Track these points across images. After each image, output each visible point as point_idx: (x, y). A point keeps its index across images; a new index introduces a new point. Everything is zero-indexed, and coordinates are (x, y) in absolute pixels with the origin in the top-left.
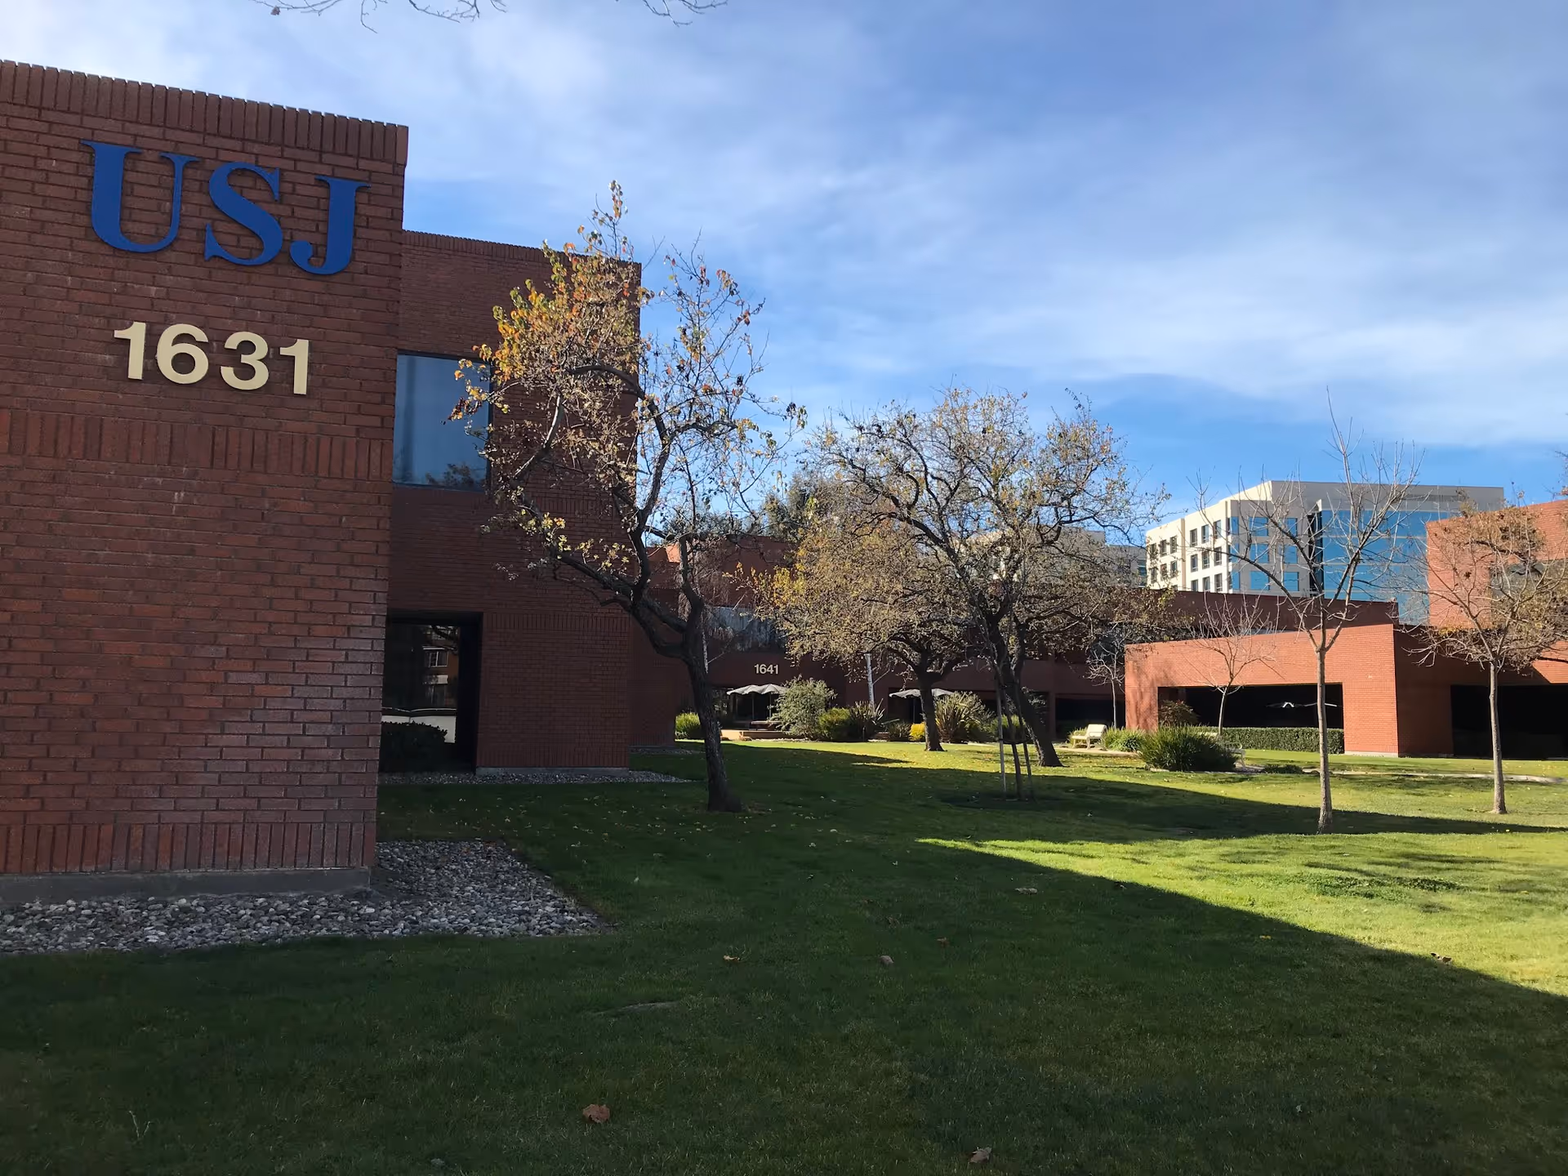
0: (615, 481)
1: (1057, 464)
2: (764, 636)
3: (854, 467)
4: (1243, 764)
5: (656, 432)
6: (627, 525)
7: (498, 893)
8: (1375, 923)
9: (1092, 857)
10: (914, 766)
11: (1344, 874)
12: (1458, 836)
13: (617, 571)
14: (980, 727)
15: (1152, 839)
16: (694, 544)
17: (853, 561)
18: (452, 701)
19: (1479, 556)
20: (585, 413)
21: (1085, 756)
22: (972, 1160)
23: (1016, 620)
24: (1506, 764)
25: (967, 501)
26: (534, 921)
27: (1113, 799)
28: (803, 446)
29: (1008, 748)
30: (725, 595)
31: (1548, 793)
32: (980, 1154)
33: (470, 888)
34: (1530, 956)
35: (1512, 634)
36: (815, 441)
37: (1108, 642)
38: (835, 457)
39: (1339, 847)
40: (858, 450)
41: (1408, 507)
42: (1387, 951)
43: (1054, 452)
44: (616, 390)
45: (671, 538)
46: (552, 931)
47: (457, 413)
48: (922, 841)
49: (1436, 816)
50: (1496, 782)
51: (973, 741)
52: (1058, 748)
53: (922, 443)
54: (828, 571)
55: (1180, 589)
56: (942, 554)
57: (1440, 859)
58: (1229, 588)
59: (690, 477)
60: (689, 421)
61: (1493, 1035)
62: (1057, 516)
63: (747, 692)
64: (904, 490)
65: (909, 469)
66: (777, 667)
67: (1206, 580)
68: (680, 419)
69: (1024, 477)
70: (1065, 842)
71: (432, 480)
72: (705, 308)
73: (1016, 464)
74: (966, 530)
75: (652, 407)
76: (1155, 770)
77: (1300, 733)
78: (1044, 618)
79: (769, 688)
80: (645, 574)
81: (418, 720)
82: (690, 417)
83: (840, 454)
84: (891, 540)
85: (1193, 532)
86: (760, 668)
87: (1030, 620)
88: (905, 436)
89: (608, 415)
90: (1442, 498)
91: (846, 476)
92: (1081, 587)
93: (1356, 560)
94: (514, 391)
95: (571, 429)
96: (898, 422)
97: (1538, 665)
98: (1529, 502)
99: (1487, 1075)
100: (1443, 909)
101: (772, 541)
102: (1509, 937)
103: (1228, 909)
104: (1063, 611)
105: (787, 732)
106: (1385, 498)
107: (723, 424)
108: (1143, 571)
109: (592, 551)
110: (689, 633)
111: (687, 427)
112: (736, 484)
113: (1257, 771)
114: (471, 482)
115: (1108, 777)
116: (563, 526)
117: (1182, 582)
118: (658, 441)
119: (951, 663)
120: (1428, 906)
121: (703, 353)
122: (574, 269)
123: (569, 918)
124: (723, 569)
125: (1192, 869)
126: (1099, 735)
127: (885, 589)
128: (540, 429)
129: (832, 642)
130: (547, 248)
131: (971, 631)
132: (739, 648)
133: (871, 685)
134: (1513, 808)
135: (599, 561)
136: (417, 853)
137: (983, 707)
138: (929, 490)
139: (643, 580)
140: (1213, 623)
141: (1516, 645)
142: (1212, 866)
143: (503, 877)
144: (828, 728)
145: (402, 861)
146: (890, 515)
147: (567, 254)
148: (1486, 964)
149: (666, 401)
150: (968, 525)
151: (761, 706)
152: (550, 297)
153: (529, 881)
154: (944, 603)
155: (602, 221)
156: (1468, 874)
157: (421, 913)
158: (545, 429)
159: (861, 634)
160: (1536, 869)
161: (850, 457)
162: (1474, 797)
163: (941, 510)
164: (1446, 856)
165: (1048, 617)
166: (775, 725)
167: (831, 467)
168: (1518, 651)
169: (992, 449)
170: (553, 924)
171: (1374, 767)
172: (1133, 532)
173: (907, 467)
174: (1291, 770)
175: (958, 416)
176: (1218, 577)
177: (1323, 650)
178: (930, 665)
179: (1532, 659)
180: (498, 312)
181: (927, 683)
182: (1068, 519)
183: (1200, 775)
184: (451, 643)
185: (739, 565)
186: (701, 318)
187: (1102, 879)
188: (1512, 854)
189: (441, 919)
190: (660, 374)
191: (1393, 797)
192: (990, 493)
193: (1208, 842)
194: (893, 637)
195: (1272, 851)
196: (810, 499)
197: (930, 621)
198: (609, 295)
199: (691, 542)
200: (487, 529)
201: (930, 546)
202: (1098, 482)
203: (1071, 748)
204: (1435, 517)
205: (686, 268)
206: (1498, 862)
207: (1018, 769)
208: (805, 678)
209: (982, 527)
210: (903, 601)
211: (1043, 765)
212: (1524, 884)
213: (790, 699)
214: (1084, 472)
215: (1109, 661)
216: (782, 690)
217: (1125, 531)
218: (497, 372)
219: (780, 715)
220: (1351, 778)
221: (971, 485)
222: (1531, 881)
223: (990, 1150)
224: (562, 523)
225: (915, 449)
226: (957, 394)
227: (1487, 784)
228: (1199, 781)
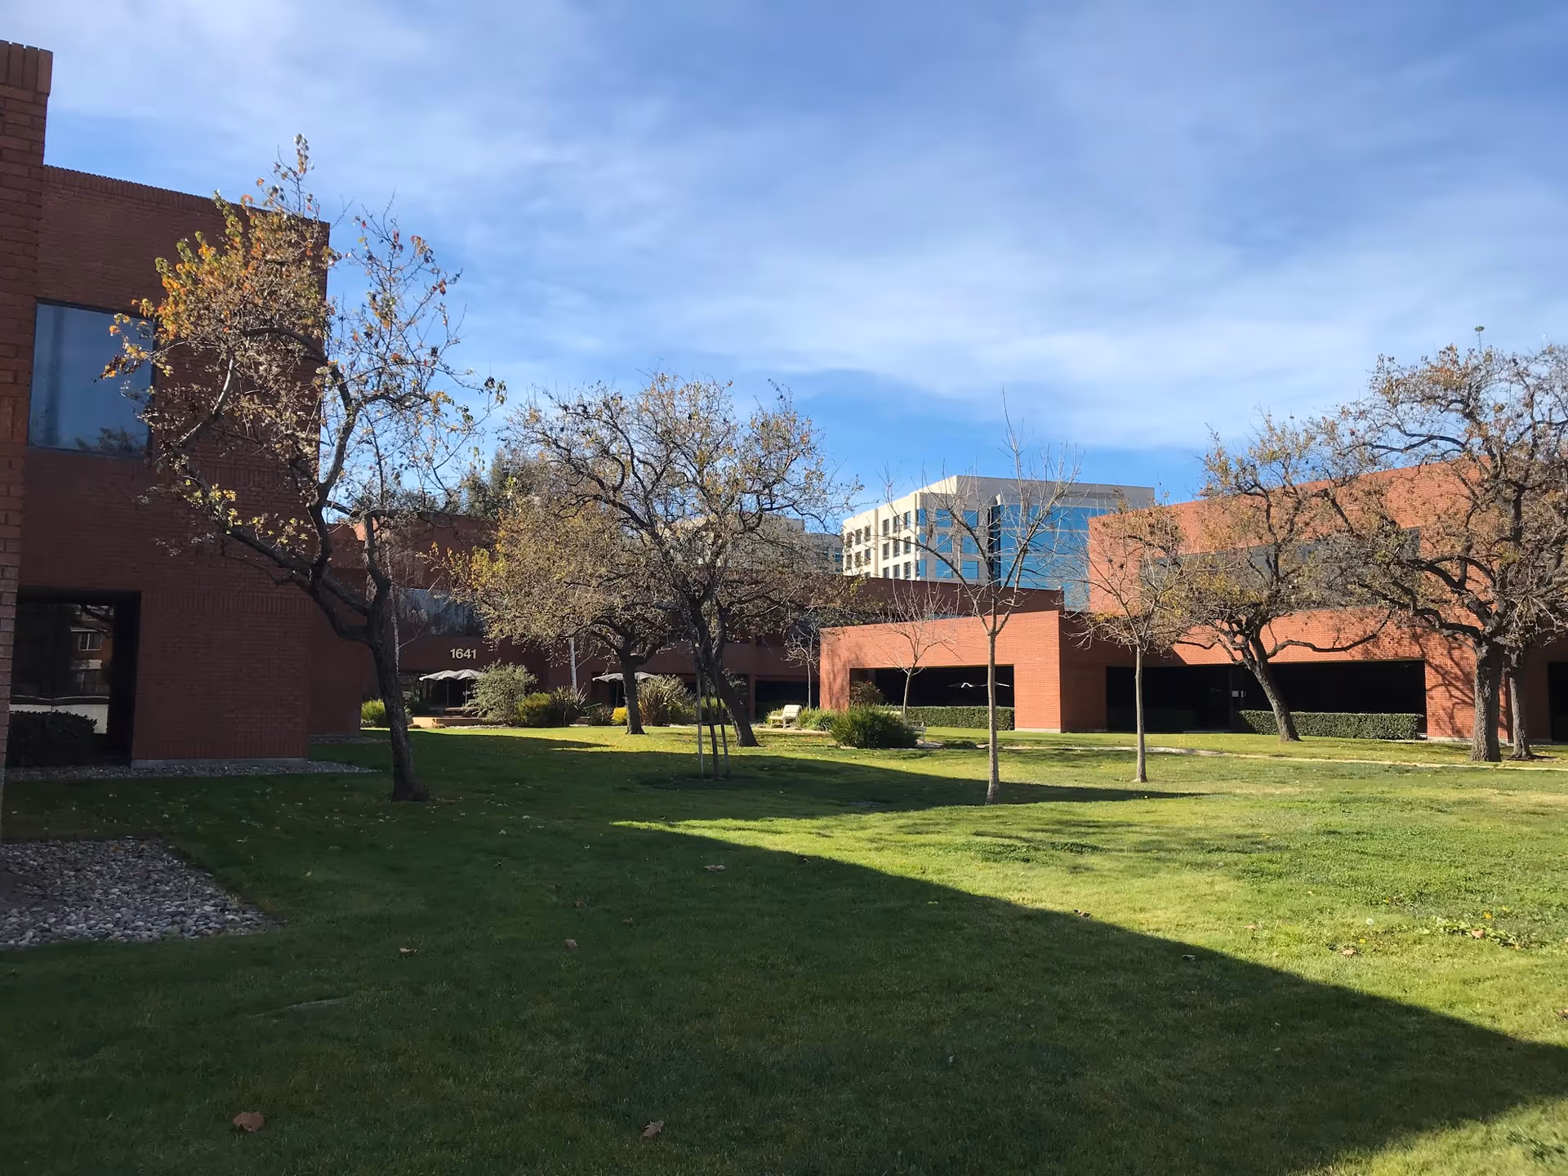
0: (293, 451)
1: (760, 453)
2: (461, 620)
3: (559, 447)
4: (923, 740)
5: (340, 401)
6: (306, 499)
7: (149, 894)
8: (1029, 885)
9: (780, 833)
10: (615, 749)
11: (1007, 842)
12: (1104, 803)
13: (294, 549)
14: (682, 709)
15: (836, 813)
16: (382, 521)
17: (557, 543)
18: (107, 688)
19: (1130, 549)
20: (260, 377)
21: (780, 736)
22: (645, 1135)
23: (718, 603)
24: (1148, 737)
25: (674, 487)
26: (190, 922)
27: (803, 776)
28: (505, 423)
29: (706, 729)
30: (419, 576)
31: (1181, 763)
32: (652, 1129)
33: (114, 890)
34: (1156, 908)
35: (1156, 620)
36: (517, 419)
37: (804, 625)
38: (539, 436)
39: (1004, 816)
40: (562, 430)
41: (1071, 503)
42: (1038, 910)
43: (757, 440)
44: (296, 355)
45: (355, 515)
46: (210, 932)
47: (109, 371)
48: (616, 823)
49: (1089, 785)
50: (1139, 754)
51: (674, 723)
52: (755, 728)
53: (629, 426)
54: (529, 552)
55: (872, 576)
56: (647, 537)
57: (1089, 824)
58: (917, 575)
59: (378, 450)
60: (378, 390)
61: (1120, 982)
62: (759, 504)
63: (441, 678)
64: (610, 473)
65: (615, 451)
66: (474, 651)
67: (896, 568)
68: (367, 388)
69: (728, 464)
70: (756, 819)
71: (81, 444)
72: (398, 274)
73: (720, 451)
74: (672, 515)
75: (335, 373)
76: (845, 748)
77: (977, 711)
78: (745, 602)
79: (465, 674)
80: (326, 552)
81: (62, 709)
82: (378, 387)
83: (544, 433)
84: (597, 524)
85: (886, 522)
86: (457, 653)
87: (731, 604)
88: (612, 418)
89: (287, 381)
90: (1101, 496)
91: (551, 456)
92: (780, 572)
93: (1025, 551)
94: (179, 352)
95: (245, 396)
96: (604, 404)
97: (1177, 648)
98: (1172, 502)
99: (1114, 1017)
100: (1087, 869)
101: (469, 520)
102: (1140, 892)
103: (902, 878)
104: (763, 596)
105: (483, 719)
106: (1051, 493)
107: (416, 396)
108: (839, 558)
109: (266, 526)
110: (375, 615)
111: (375, 398)
112: (429, 460)
113: (936, 748)
114: (129, 449)
115: (800, 755)
116: (233, 499)
117: (874, 568)
118: (342, 411)
119: (655, 647)
120: (1075, 868)
121: (394, 321)
122: (252, 224)
123: (230, 917)
124: (417, 549)
125: (872, 841)
126: (794, 715)
127: (589, 572)
128: (210, 394)
129: (533, 626)
130: (219, 198)
131: (674, 615)
132: (434, 632)
133: (574, 669)
134: (1153, 777)
135: (275, 537)
136: (55, 854)
137: (685, 690)
138: (635, 474)
139: (323, 559)
140: (900, 608)
141: (1159, 629)
142: (890, 838)
143: (156, 877)
144: (527, 714)
145: (36, 863)
146: (596, 498)
147: (244, 208)
148: (1119, 917)
149: (351, 369)
150: (674, 510)
151: (457, 692)
152: (222, 252)
153: (187, 879)
154: (648, 588)
155: (284, 176)
156: (1109, 837)
157: (54, 920)
158: (215, 394)
159: (564, 617)
160: (1165, 831)
161: (554, 437)
162: (1121, 768)
163: (647, 494)
164: (1094, 822)
165: (749, 601)
166: (471, 711)
167: (534, 446)
168: (1161, 635)
169: (698, 436)
170: (211, 925)
171: (1038, 742)
172: (829, 521)
173: (613, 449)
174: (967, 746)
175: (665, 400)
176: (907, 565)
177: (994, 634)
178: (633, 648)
179: (1172, 643)
180: (161, 264)
181: (630, 666)
182: (769, 506)
183: (885, 752)
184: (104, 624)
185: (434, 545)
186: (393, 284)
187: (788, 853)
188: (1148, 818)
189: (77, 925)
190: (345, 340)
191: (1056, 769)
192: (695, 479)
193: (888, 815)
194: (596, 621)
195: (944, 821)
196: (509, 478)
197: (634, 604)
198: (290, 254)
199: (378, 520)
200: (146, 500)
201: (636, 529)
202: (798, 471)
203: (768, 729)
204: (1094, 514)
205: (377, 231)
206: (1136, 825)
207: (715, 750)
208: (505, 663)
209: (687, 512)
210: (608, 584)
211: (740, 745)
212: (1156, 845)
213: (487, 684)
214: (784, 461)
215: (805, 643)
216: (479, 675)
217: (822, 519)
218: (160, 330)
219: (477, 701)
220: (1018, 753)
221: (677, 470)
222: (1160, 842)
223: (662, 1123)
224: (232, 495)
225: (622, 432)
226: (663, 379)
227: (1132, 755)
228: (884, 757)
